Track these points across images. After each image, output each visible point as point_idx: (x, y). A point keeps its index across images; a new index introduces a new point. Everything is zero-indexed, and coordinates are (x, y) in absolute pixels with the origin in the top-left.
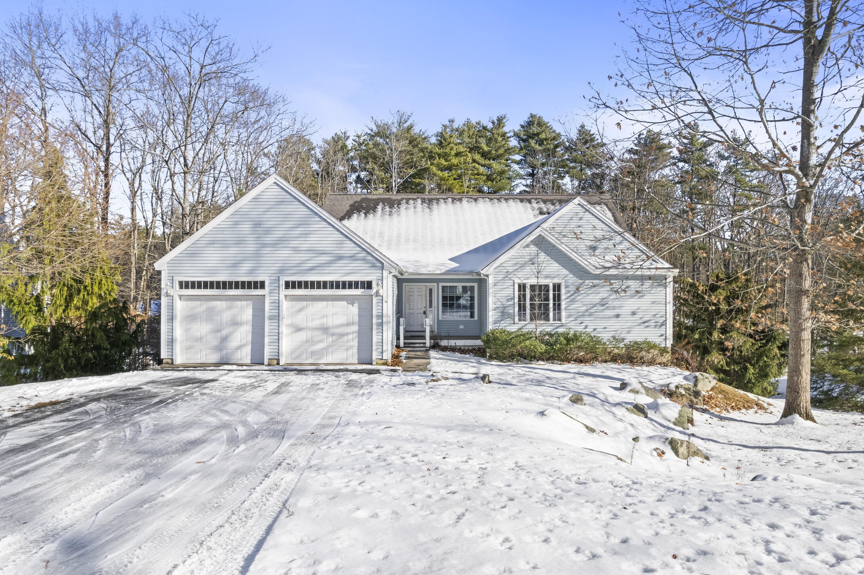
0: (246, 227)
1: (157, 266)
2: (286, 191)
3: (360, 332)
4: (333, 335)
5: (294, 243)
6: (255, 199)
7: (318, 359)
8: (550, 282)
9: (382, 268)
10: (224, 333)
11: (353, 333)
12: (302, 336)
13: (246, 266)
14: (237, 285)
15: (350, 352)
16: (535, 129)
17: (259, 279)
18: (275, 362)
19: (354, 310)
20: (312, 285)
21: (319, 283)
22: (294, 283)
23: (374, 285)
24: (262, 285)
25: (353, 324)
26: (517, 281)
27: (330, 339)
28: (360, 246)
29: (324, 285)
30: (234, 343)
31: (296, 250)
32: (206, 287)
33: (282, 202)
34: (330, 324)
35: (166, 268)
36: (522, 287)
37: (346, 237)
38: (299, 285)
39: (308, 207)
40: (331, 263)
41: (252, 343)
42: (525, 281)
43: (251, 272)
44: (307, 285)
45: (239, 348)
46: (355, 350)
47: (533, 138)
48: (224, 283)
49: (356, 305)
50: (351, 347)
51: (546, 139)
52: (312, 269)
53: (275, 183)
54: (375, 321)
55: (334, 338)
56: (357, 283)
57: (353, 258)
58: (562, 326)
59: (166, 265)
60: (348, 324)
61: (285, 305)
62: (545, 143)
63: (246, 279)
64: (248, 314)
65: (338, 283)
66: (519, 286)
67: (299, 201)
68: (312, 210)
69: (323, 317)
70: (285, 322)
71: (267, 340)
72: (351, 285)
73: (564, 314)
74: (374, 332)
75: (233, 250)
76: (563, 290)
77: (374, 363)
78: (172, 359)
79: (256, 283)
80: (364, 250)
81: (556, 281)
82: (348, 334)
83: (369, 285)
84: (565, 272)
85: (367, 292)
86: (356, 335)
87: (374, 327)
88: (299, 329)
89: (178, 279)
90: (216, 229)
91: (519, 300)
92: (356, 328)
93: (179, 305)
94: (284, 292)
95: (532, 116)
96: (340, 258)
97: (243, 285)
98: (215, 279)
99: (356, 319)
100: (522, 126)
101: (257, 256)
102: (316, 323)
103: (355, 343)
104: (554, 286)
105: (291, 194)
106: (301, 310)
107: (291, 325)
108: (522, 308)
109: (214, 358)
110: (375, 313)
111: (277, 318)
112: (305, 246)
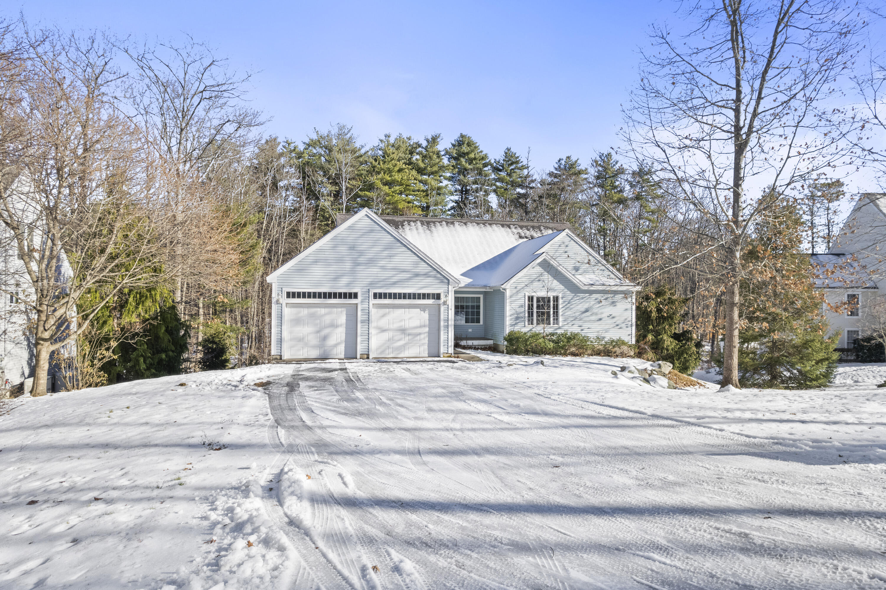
0: (343, 250)
1: (269, 279)
2: (375, 222)
3: (429, 333)
4: (409, 335)
5: (382, 263)
6: (350, 228)
7: (398, 354)
8: (551, 295)
9: (448, 283)
10: (323, 333)
11: (424, 333)
12: (386, 336)
13: (345, 280)
14: (335, 295)
15: (422, 348)
16: (465, 149)
17: (353, 291)
18: (366, 356)
19: (425, 316)
20: (395, 296)
21: (400, 294)
22: (380, 294)
23: (442, 296)
24: (356, 296)
25: (424, 326)
26: (527, 294)
27: (407, 338)
28: (431, 267)
29: (404, 296)
30: (331, 341)
31: (383, 268)
32: (309, 297)
33: (372, 231)
34: (407, 326)
35: (276, 281)
36: (531, 299)
37: (421, 259)
38: (385, 296)
39: (392, 235)
40: (409, 279)
41: (345, 341)
42: (533, 294)
43: (348, 285)
44: (390, 296)
45: (336, 345)
46: (426, 347)
47: (464, 157)
48: (325, 294)
49: (427, 312)
50: (423, 344)
51: (475, 159)
52: (394, 283)
53: (366, 215)
54: (442, 323)
55: (410, 337)
56: (429, 295)
57: (426, 275)
58: (559, 328)
59: (276, 278)
60: (421, 327)
61: (373, 311)
62: (474, 162)
63: (343, 291)
64: (342, 319)
65: (414, 295)
66: (529, 297)
67: (385, 230)
68: (395, 238)
69: (401, 321)
70: (373, 325)
71: (359, 339)
72: (425, 296)
73: (561, 319)
74: (442, 333)
75: (334, 268)
76: (560, 301)
77: (442, 356)
78: (281, 356)
79: (350, 294)
80: (435, 269)
81: (555, 294)
82: (420, 334)
83: (437, 297)
84: (562, 287)
85: (437, 302)
86: (426, 335)
87: (442, 328)
88: (383, 331)
89: (286, 290)
90: (320, 250)
91: (529, 309)
92: (427, 329)
93: (287, 312)
94: (373, 301)
95: (462, 136)
96: (417, 275)
97: (340, 295)
98: (317, 290)
99: (427, 322)
100: (454, 145)
101: (353, 272)
102: (396, 326)
103: (426, 341)
104: (554, 297)
105: (378, 225)
106: (384, 316)
107: (378, 328)
108: (531, 314)
109: (314, 353)
110: (442, 317)
111: (368, 321)
112: (390, 266)
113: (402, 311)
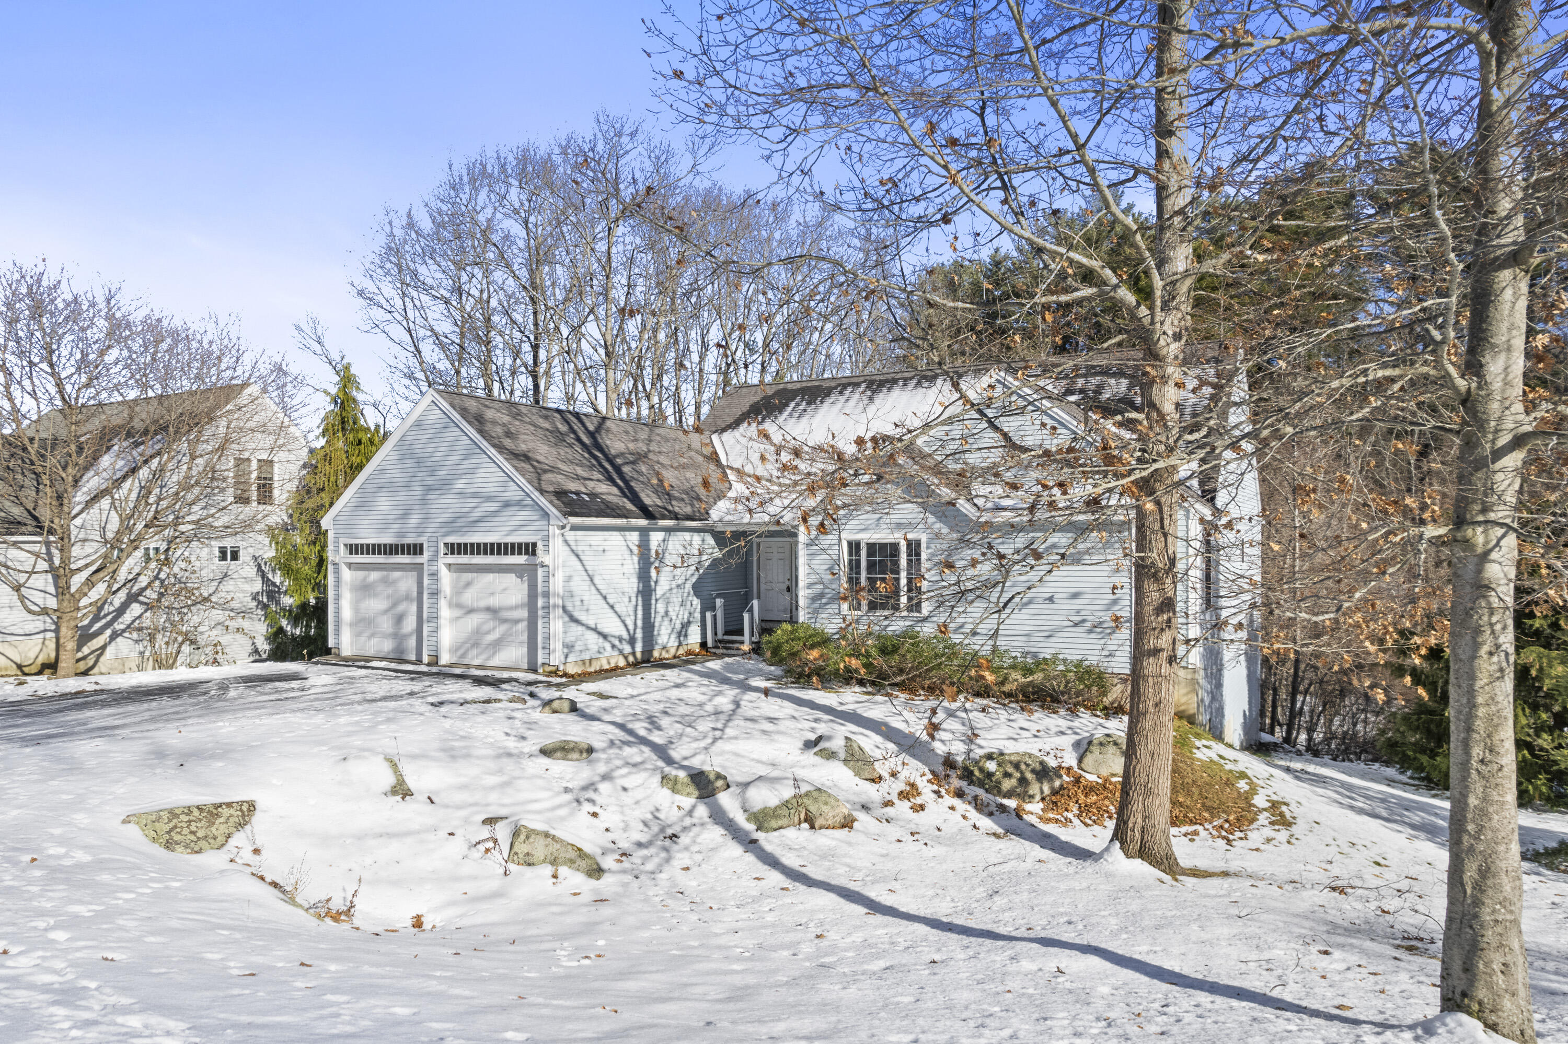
3: (529, 621)
5: (459, 486)
7: (487, 659)
8: (901, 538)
9: (549, 521)
11: (522, 619)
12: (469, 624)
14: (397, 549)
15: (521, 651)
17: (418, 539)
18: (434, 659)
19: (523, 586)
20: (472, 549)
21: (479, 545)
22: (453, 546)
23: (539, 550)
26: (846, 536)
27: (502, 628)
29: (485, 549)
34: (500, 604)
35: (332, 526)
36: (854, 547)
42: (858, 537)
44: (466, 549)
46: (525, 648)
49: (523, 579)
50: (523, 642)
54: (540, 603)
55: (506, 625)
56: (520, 546)
58: (922, 621)
59: (333, 522)
60: (520, 607)
61: (447, 578)
65: (499, 546)
66: (850, 544)
67: (458, 425)
68: (470, 438)
69: (491, 595)
71: (426, 628)
72: (514, 548)
73: (927, 597)
74: (540, 622)
76: (925, 554)
77: (540, 670)
78: (339, 649)
79: (414, 546)
80: (526, 494)
81: (912, 535)
82: (520, 621)
83: (530, 549)
85: (532, 559)
86: (525, 623)
87: (540, 614)
89: (343, 541)
91: (850, 571)
92: (523, 613)
93: (346, 576)
94: (443, 559)
97: (404, 549)
98: (377, 541)
99: (524, 599)
102: (486, 602)
103: (523, 636)
104: (909, 544)
107: (459, 608)
108: (854, 585)
110: (540, 590)
111: (436, 594)
113: (490, 577)
